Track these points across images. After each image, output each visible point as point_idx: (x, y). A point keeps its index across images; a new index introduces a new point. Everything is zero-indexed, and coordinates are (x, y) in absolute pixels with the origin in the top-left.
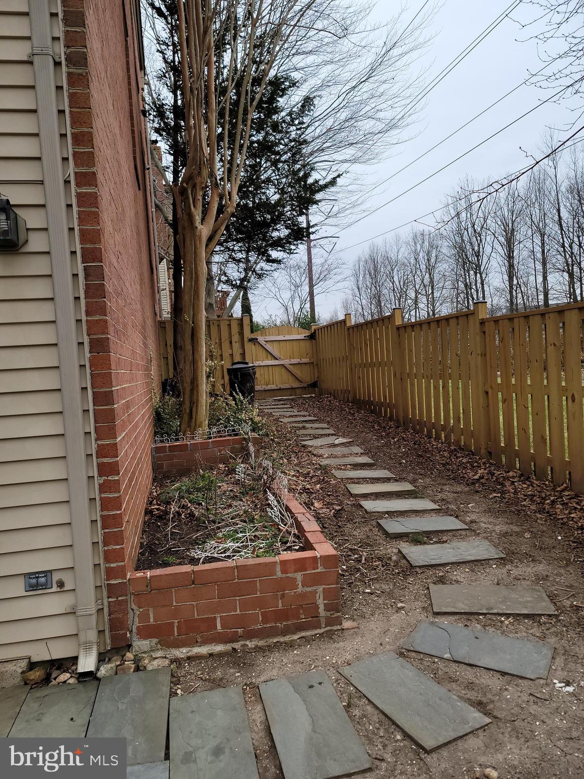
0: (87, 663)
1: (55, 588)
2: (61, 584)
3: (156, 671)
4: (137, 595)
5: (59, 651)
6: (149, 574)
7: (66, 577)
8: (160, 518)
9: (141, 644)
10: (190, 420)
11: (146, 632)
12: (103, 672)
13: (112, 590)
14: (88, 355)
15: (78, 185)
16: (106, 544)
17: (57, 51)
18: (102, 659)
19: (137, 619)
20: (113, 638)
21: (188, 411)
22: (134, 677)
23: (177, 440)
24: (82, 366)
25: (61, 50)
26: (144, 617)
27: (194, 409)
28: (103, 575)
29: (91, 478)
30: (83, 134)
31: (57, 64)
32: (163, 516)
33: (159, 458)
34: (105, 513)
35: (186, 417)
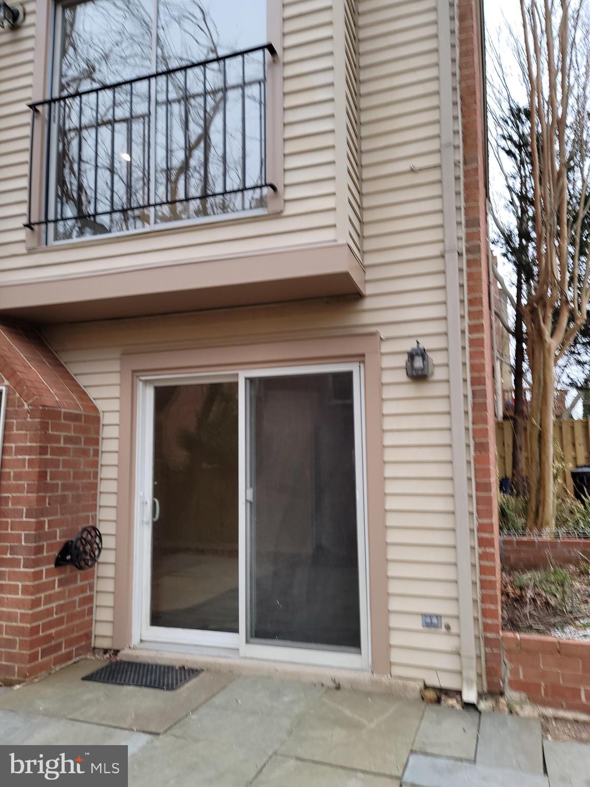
0: (470, 695)
1: (444, 629)
2: (448, 627)
3: (527, 719)
4: (509, 652)
5: (447, 682)
6: (518, 636)
7: (453, 624)
8: (516, 600)
9: (512, 695)
10: (536, 518)
11: (517, 685)
12: (483, 705)
13: (487, 642)
14: (472, 452)
15: (470, 332)
16: (483, 601)
17: (460, 246)
18: (480, 696)
19: (508, 672)
20: (489, 683)
21: (534, 509)
22: (509, 718)
23: (524, 535)
24: (469, 462)
25: (463, 246)
26: (515, 672)
27: (541, 508)
28: (481, 627)
29: (473, 548)
30: (475, 299)
31: (460, 254)
32: (520, 600)
33: (506, 550)
34: (484, 577)
35: (532, 515)
